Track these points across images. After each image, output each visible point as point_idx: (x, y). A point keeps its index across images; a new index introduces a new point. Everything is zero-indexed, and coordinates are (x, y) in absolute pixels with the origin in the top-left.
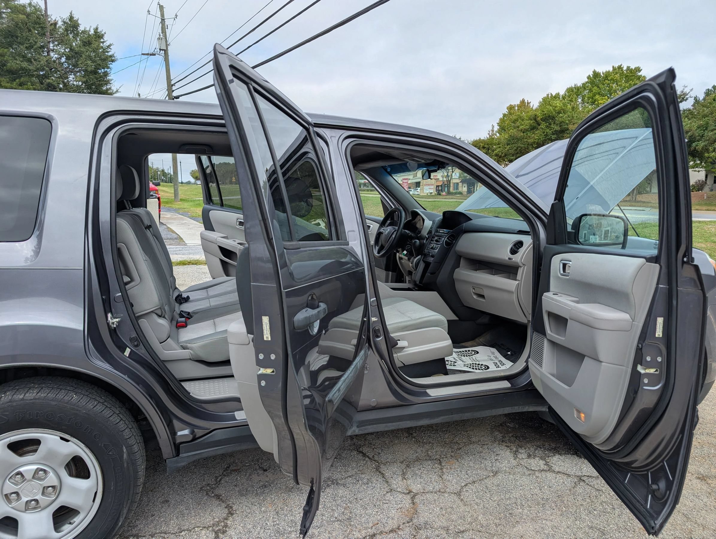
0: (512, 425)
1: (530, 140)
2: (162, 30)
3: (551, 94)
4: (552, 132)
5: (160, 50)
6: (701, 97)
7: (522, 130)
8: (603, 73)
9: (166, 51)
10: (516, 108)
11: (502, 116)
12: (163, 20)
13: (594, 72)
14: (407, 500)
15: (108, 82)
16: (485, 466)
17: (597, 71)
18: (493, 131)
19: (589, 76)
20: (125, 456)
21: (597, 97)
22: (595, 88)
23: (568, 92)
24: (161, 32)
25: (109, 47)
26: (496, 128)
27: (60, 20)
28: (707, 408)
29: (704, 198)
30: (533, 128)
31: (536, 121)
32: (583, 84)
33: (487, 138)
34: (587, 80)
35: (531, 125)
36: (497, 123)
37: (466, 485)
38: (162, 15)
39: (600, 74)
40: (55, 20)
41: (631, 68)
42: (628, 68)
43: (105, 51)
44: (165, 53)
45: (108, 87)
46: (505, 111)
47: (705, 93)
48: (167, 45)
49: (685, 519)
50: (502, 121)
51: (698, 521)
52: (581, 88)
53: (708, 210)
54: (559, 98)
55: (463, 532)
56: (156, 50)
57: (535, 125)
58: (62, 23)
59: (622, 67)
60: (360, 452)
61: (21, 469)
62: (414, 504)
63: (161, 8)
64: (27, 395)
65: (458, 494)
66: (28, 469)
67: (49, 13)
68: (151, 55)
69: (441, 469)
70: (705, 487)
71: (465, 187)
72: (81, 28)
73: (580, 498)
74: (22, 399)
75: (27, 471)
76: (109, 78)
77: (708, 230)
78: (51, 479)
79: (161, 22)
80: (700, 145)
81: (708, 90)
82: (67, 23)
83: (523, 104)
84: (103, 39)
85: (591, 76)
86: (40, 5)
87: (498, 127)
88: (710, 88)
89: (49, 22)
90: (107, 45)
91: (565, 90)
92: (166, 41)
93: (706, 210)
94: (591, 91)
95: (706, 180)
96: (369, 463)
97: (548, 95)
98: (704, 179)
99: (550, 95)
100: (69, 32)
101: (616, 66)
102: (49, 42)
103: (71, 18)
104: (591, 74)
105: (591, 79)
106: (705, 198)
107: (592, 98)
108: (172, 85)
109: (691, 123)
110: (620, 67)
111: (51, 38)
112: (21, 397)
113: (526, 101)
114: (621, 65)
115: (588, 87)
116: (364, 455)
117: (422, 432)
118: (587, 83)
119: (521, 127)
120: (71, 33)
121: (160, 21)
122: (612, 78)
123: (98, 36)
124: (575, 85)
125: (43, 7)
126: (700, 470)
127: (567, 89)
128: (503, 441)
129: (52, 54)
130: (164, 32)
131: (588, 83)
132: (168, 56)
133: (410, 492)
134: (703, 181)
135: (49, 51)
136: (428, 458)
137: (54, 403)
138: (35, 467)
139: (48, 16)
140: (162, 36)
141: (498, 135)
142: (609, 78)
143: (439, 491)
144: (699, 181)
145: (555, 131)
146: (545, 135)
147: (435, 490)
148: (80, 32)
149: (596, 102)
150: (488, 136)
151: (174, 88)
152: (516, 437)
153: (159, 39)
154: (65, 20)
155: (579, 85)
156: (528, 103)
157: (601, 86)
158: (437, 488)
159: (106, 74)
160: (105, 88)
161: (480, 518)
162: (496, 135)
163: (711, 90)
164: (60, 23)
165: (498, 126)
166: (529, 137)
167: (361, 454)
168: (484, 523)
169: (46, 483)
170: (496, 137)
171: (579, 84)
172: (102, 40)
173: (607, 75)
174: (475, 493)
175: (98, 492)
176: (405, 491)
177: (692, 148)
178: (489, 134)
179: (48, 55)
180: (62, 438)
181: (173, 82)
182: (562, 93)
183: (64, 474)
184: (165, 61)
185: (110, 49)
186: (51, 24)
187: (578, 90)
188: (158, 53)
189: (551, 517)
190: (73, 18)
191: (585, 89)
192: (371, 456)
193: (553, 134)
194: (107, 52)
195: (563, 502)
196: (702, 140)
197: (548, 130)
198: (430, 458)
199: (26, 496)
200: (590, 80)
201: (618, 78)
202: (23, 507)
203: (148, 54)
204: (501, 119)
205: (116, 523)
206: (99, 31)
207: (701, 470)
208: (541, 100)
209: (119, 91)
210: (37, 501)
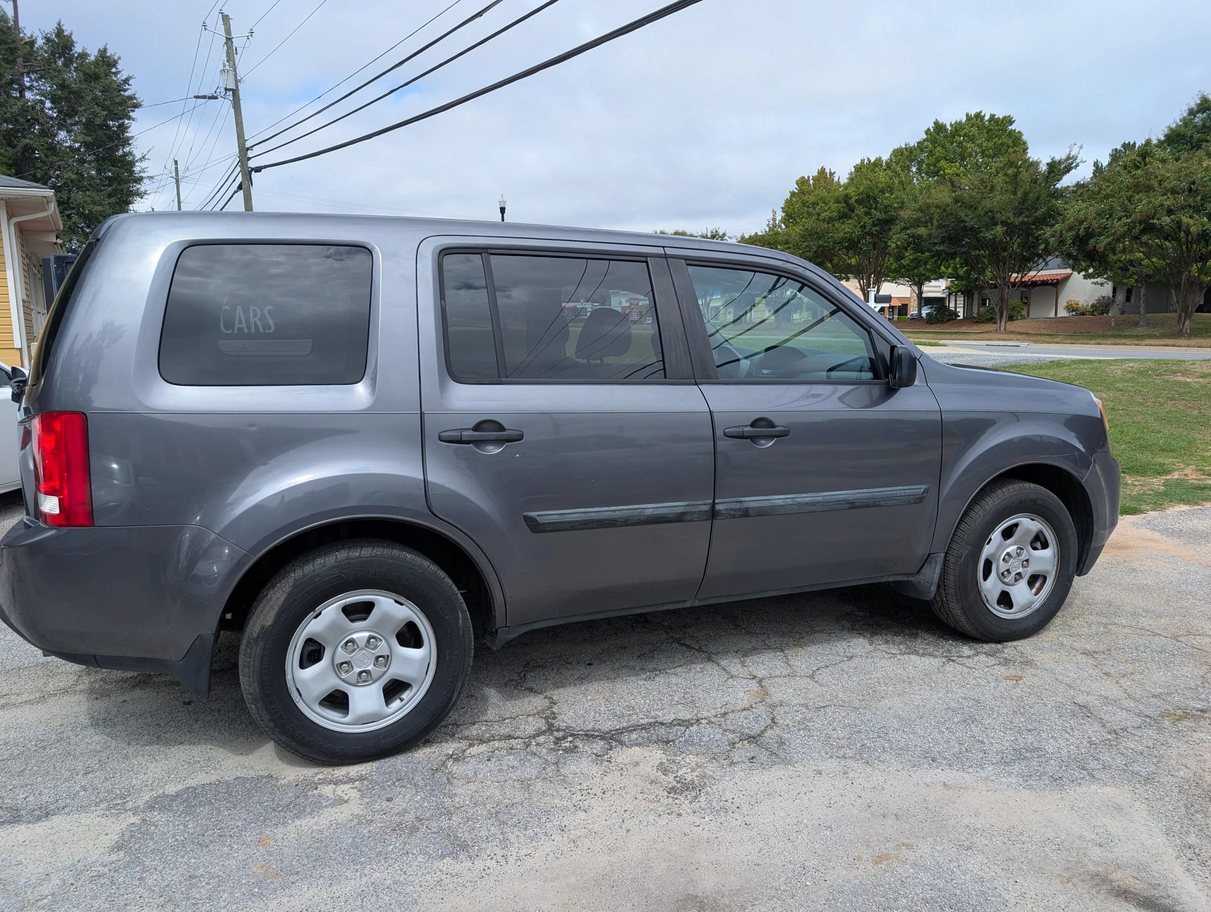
0: (861, 614)
1: (839, 235)
2: (227, 56)
3: (869, 159)
4: (873, 222)
5: (226, 89)
6: (1105, 161)
7: (824, 220)
8: (951, 125)
9: (235, 92)
10: (811, 182)
11: (788, 196)
12: (229, 40)
13: (936, 123)
14: (754, 685)
15: (126, 142)
16: (837, 651)
17: (941, 122)
18: (774, 220)
19: (929, 129)
20: (460, 622)
21: (943, 163)
22: (939, 149)
23: (895, 156)
24: (225, 59)
25: (126, 81)
26: (780, 216)
27: (40, 36)
28: (1099, 589)
29: (1111, 325)
30: (843, 217)
31: (848, 205)
32: (919, 143)
33: (766, 231)
34: (925, 136)
35: (839, 212)
36: (782, 208)
37: (818, 669)
38: (228, 31)
39: (945, 126)
40: (32, 36)
41: (996, 117)
42: (992, 116)
43: (120, 88)
44: (233, 95)
45: (127, 150)
46: (794, 187)
47: (1111, 155)
48: (237, 82)
49: (1067, 688)
50: (789, 202)
51: (1082, 689)
52: (915, 149)
53: (1115, 344)
54: (881, 166)
55: (824, 707)
56: (218, 91)
57: (846, 210)
58: (44, 41)
59: (983, 114)
60: (682, 644)
61: (354, 636)
62: (762, 687)
63: (226, 19)
64: (363, 552)
65: (812, 677)
66: (361, 636)
67: (21, 25)
68: (210, 98)
69: (785, 656)
70: (1091, 661)
71: (730, 313)
72: (78, 49)
73: (950, 675)
74: (359, 557)
75: (359, 638)
76: (127, 134)
77: (1112, 373)
78: (382, 648)
79: (225, 43)
80: (1102, 243)
81: (1116, 150)
82: (53, 41)
83: (823, 176)
84: (117, 69)
85: (932, 130)
86: (5, 10)
87: (783, 214)
88: (1119, 147)
89: (22, 39)
90: (123, 78)
91: (890, 152)
92: (235, 76)
93: (1112, 344)
94: (931, 153)
95: (1114, 296)
96: (696, 653)
97: (863, 161)
98: (1111, 295)
99: (866, 161)
100: (57, 55)
101: (973, 113)
102: (22, 74)
103: (60, 32)
104: (931, 126)
105: (931, 135)
106: (1113, 325)
107: (935, 166)
108: (248, 149)
109: (1087, 208)
110: (978, 116)
111: (25, 66)
112: (357, 554)
113: (827, 171)
114: (980, 112)
115: (926, 147)
116: (688, 647)
117: (752, 623)
118: (924, 141)
119: (823, 215)
120: (60, 58)
121: (225, 40)
122: (966, 133)
123: (106, 62)
124: (906, 145)
125: (10, 14)
126: (1086, 646)
127: (894, 152)
128: (853, 629)
129: (28, 95)
130: (232, 59)
131: (928, 141)
132: (239, 100)
133: (754, 677)
134: (1109, 298)
135: (24, 90)
136: (767, 647)
137: (391, 561)
138: (367, 634)
139: (18, 29)
140: (227, 67)
141: (783, 226)
142: (962, 133)
143: (789, 675)
144: (1103, 298)
145: (878, 220)
146: (861, 227)
147: (783, 674)
148: (76, 55)
149: (942, 172)
150: (767, 229)
151: (250, 154)
152: (869, 625)
153: (223, 71)
154: (49, 35)
155: (912, 145)
156: (832, 174)
157: (948, 145)
158: (785, 673)
159: (123, 128)
160: (120, 153)
161: (840, 696)
162: (780, 226)
163: (1120, 150)
164: (40, 42)
165: (783, 212)
166: (837, 229)
167: (684, 647)
168: (847, 700)
169: (378, 652)
170: (779, 229)
171: (913, 143)
172: (114, 70)
173: (958, 128)
174: (830, 675)
175: (431, 663)
176: (749, 677)
177: (1090, 247)
178: (768, 225)
179: (22, 95)
180: (396, 602)
181: (248, 145)
182: (885, 157)
183: (395, 642)
184: (234, 108)
185: (129, 85)
186: (26, 43)
187: (911, 152)
188: (222, 95)
189: (920, 692)
190: (63, 31)
191: (922, 150)
192: (697, 648)
193: (874, 225)
194: (125, 90)
195: (931, 679)
196: (1104, 235)
197: (866, 219)
198: (769, 648)
199: (359, 667)
200: (929, 136)
201: (976, 133)
202: (354, 679)
203: (204, 97)
204: (787, 201)
205: (450, 699)
206: (108, 54)
207: (1088, 647)
208: (853, 170)
209: (146, 157)
210: (368, 672)
